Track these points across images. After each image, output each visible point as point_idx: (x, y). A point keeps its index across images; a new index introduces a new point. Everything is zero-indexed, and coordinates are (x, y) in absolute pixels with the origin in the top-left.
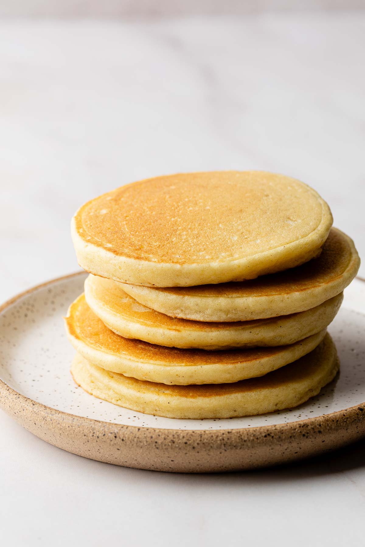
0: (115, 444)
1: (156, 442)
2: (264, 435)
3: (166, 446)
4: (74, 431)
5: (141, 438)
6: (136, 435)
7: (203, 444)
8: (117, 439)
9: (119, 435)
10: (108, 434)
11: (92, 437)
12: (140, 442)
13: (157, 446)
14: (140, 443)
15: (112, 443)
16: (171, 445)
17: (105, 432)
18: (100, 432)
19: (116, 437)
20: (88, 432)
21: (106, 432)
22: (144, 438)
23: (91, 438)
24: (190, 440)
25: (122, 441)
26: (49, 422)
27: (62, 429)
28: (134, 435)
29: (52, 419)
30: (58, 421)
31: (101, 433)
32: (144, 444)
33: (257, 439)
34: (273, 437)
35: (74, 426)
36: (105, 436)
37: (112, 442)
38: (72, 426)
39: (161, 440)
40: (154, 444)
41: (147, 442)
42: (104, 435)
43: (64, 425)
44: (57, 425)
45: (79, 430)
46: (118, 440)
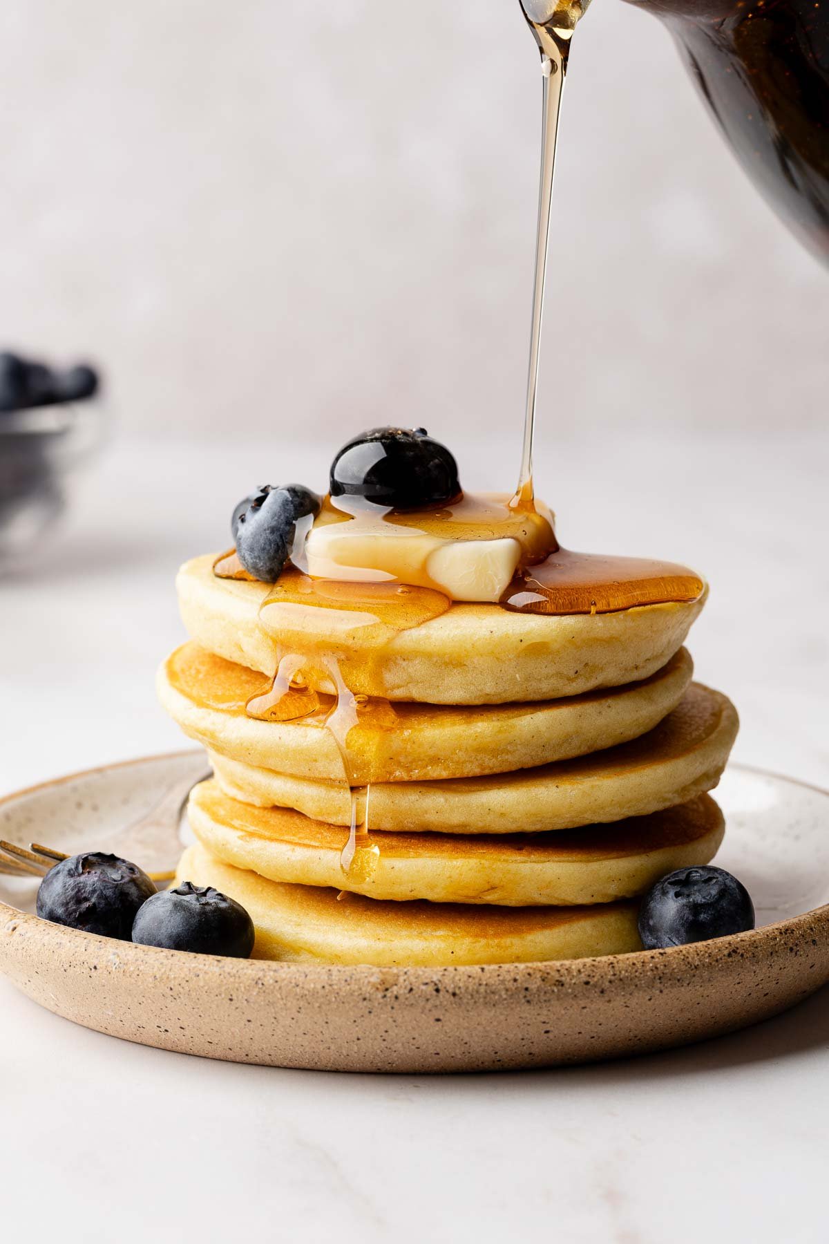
0: (436, 1006)
1: (526, 989)
2: (726, 952)
3: (548, 995)
4: (336, 995)
5: (493, 985)
6: (480, 980)
7: (621, 980)
8: (441, 993)
9: (444, 985)
10: (418, 988)
11: (381, 1001)
12: (493, 993)
13: (528, 998)
14: (492, 996)
15: (429, 1006)
16: (558, 991)
17: (411, 984)
18: (401, 987)
19: (437, 990)
20: (372, 991)
21: (414, 984)
22: (499, 984)
23: (379, 1004)
24: (594, 976)
25: (452, 997)
26: (272, 987)
27: (306, 995)
28: (477, 980)
29: (278, 979)
30: (293, 981)
31: (403, 987)
32: (500, 996)
33: (717, 961)
34: (742, 955)
35: (336, 984)
36: (414, 992)
37: (429, 1003)
38: (331, 985)
39: (536, 983)
40: (523, 993)
41: (507, 990)
42: (411, 990)
43: (312, 986)
44: (294, 989)
45: (350, 989)
46: (444, 997)
